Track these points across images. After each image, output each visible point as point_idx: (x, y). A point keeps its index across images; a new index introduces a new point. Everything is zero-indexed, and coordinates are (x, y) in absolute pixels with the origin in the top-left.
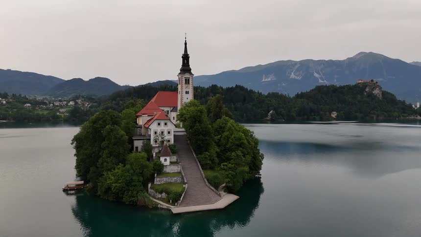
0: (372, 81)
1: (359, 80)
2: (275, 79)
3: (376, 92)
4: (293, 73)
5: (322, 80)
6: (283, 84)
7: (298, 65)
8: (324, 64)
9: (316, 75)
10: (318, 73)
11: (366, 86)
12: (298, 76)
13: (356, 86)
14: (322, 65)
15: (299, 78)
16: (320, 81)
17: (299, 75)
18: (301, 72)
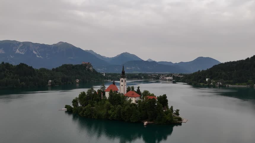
0: (89, 63)
1: (83, 62)
2: (4, 53)
3: (91, 68)
4: (18, 50)
5: (39, 56)
6: (11, 57)
7: (21, 45)
8: (39, 46)
9: (34, 52)
10: (36, 51)
11: (86, 66)
12: (21, 52)
13: (82, 65)
14: (38, 46)
15: (23, 53)
16: (38, 56)
17: (23, 51)
18: (24, 49)
